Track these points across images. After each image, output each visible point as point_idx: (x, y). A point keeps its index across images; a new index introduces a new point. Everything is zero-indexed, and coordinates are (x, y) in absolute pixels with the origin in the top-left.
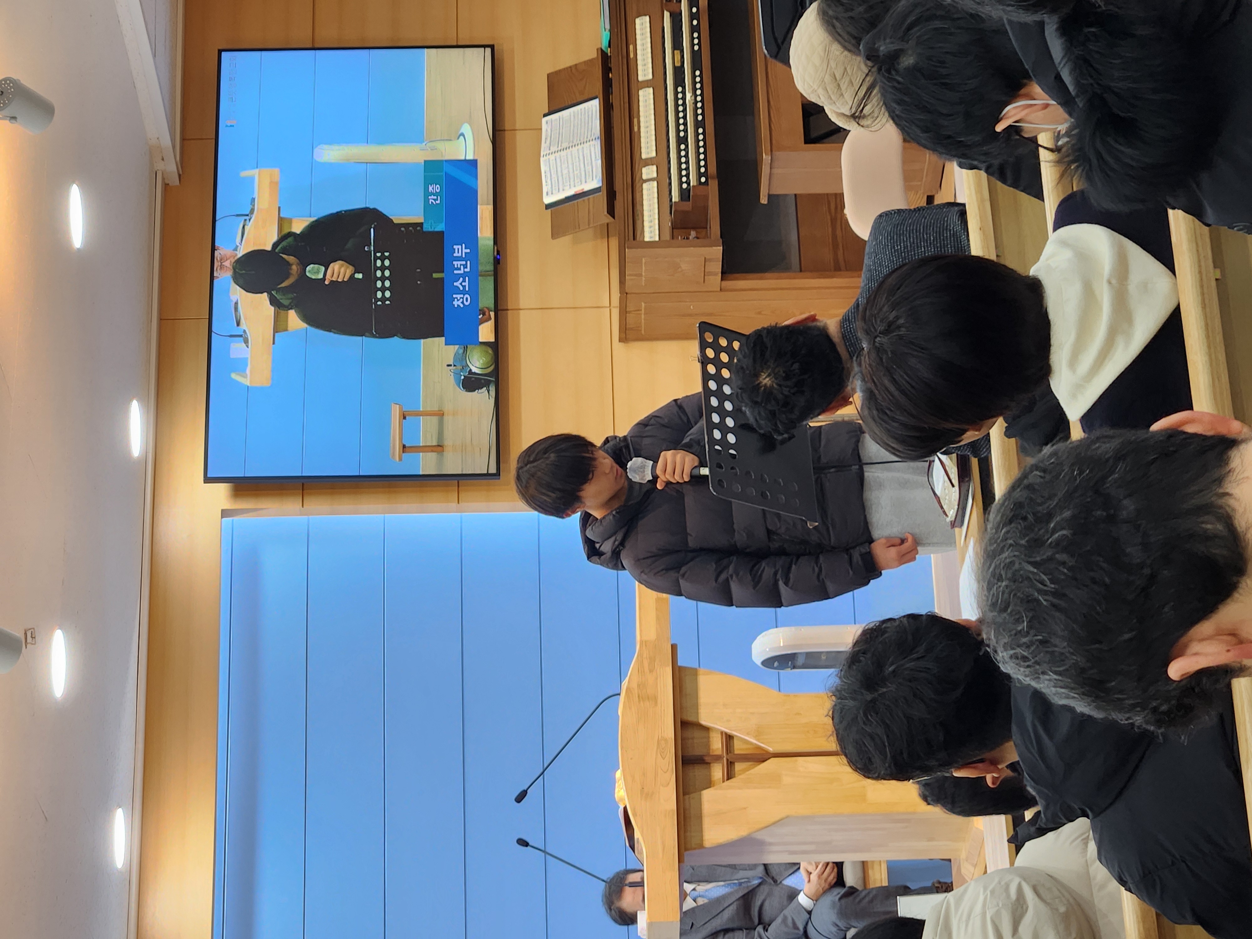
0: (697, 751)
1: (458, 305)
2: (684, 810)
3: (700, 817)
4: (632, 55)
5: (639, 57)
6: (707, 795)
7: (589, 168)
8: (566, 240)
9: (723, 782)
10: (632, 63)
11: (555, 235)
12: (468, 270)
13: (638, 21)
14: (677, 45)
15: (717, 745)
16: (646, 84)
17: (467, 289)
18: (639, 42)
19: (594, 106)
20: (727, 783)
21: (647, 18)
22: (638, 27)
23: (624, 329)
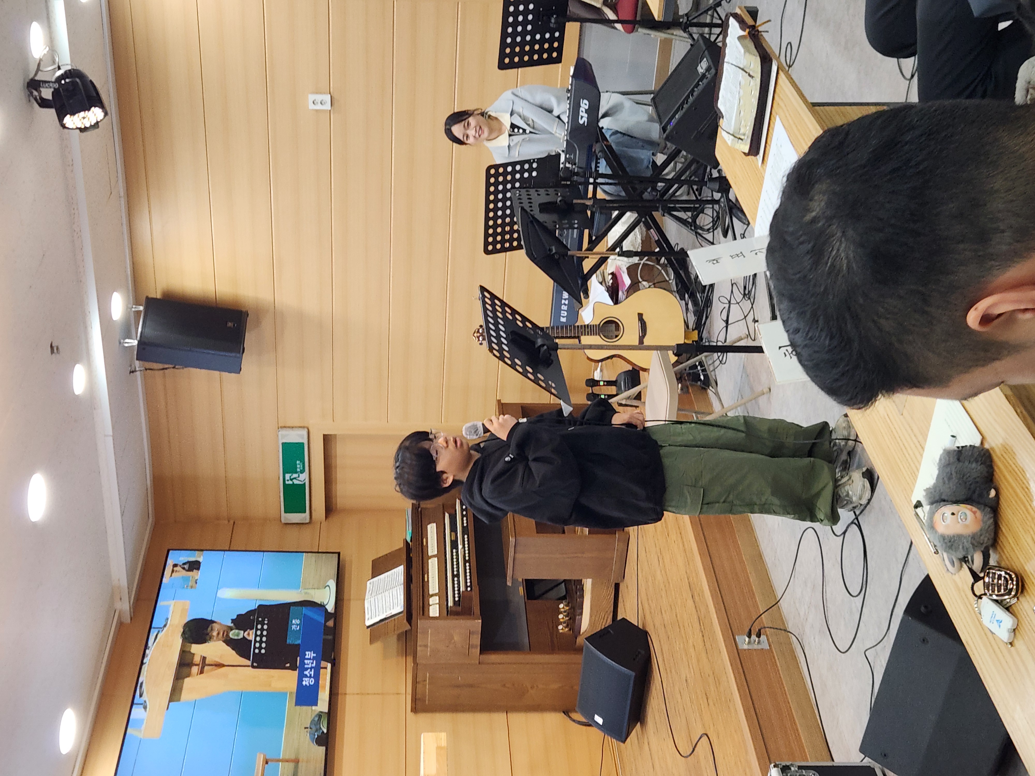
1: (306, 685)
4: (425, 543)
5: (429, 544)
7: (395, 601)
8: (378, 645)
10: (424, 548)
11: (372, 642)
12: (314, 665)
13: (429, 526)
14: (453, 529)
16: (434, 557)
17: (312, 675)
19: (401, 569)
21: (435, 525)
22: (429, 529)
23: (415, 700)
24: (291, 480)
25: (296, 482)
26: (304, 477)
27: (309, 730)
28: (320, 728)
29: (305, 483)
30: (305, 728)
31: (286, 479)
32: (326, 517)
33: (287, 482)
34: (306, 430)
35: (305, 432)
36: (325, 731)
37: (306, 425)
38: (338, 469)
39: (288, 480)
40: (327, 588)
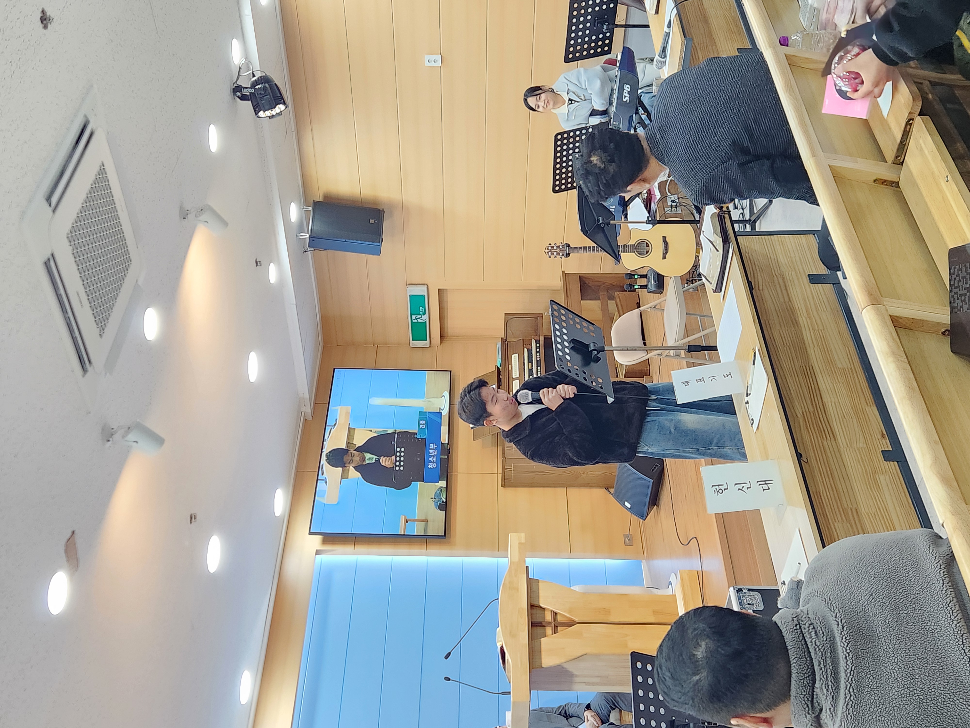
0: (539, 620)
1: (431, 468)
2: (532, 647)
3: (540, 652)
4: (510, 369)
5: (513, 369)
6: (544, 641)
8: (479, 442)
9: (552, 634)
10: (510, 372)
13: (513, 356)
14: (530, 361)
15: (549, 617)
16: (516, 379)
17: (435, 461)
18: (513, 363)
20: (554, 635)
21: (517, 355)
22: (513, 358)
23: (504, 479)
24: (416, 319)
25: (419, 320)
26: (425, 317)
27: (434, 499)
28: (441, 498)
29: (426, 322)
30: (432, 498)
31: (413, 319)
32: (441, 343)
33: (413, 321)
34: (426, 286)
35: (425, 288)
36: (445, 500)
37: (426, 283)
38: (449, 310)
39: (414, 320)
40: (443, 397)
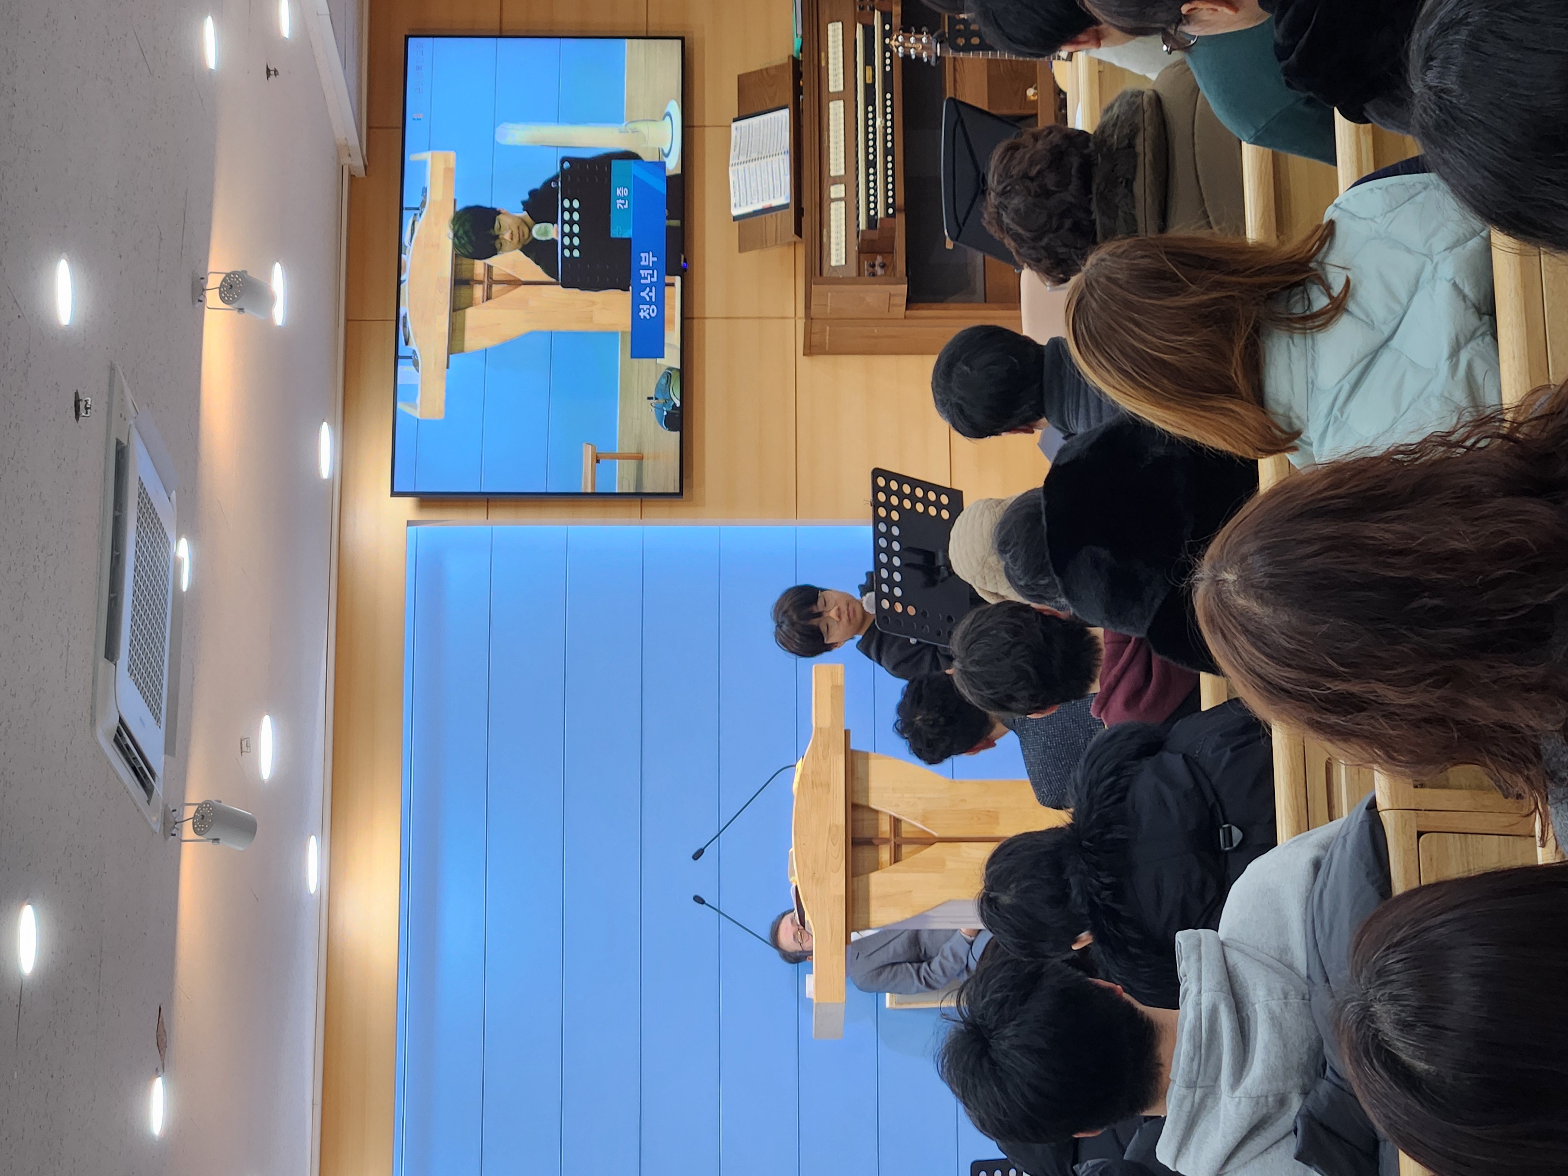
0: (868, 834)
1: (644, 317)
2: (853, 892)
3: (867, 899)
4: (823, 64)
5: (830, 66)
6: (875, 878)
8: (753, 255)
9: (891, 864)
10: (823, 73)
11: (742, 249)
12: (655, 279)
13: (830, 26)
14: (869, 60)
15: (885, 827)
16: (837, 96)
17: (654, 300)
18: (830, 50)
19: (784, 116)
20: (894, 866)
21: (840, 24)
22: (830, 33)
23: (808, 338)
27: (654, 401)
28: (671, 399)
30: (650, 398)
36: (678, 404)
40: (668, 118)
